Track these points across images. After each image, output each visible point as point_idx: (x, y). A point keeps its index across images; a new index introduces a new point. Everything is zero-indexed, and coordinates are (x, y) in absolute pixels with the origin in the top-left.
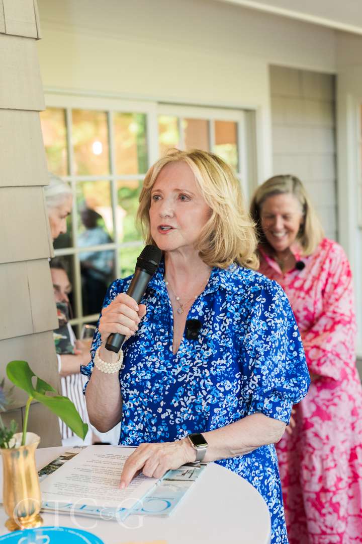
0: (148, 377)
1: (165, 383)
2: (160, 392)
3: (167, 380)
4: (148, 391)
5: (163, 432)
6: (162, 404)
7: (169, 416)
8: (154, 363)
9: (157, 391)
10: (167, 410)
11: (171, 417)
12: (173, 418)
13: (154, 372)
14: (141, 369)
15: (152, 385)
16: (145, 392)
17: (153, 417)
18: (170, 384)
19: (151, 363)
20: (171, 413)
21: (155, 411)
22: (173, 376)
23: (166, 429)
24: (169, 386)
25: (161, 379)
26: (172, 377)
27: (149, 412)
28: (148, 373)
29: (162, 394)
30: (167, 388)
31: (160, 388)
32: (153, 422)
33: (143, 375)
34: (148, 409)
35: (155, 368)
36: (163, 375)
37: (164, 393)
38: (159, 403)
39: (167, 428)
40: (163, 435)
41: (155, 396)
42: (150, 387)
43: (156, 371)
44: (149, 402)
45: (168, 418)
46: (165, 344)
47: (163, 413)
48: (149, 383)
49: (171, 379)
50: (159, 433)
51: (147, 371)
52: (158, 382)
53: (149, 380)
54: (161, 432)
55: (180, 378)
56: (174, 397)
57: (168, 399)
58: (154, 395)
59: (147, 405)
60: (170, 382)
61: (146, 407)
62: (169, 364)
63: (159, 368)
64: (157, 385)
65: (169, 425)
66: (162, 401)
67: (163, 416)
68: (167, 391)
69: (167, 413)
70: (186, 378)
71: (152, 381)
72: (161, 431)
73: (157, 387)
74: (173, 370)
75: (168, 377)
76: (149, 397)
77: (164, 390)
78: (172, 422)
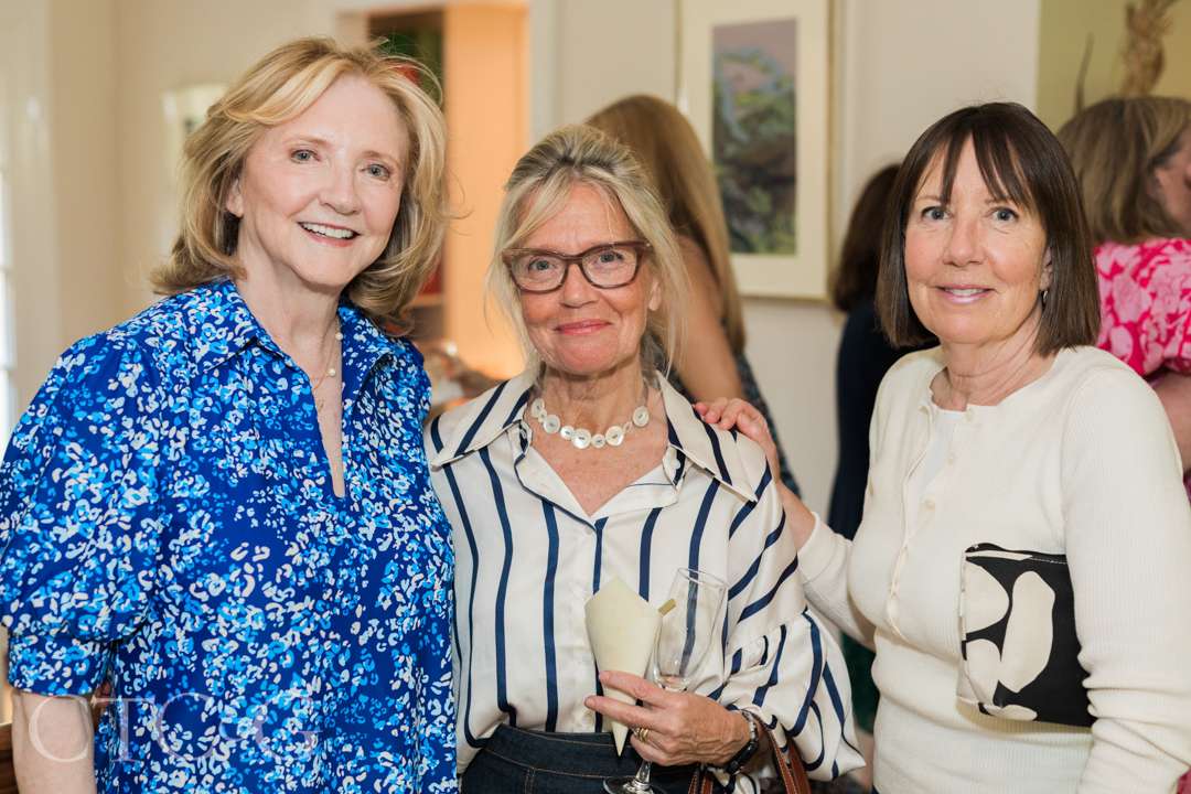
0: (325, 561)
1: (357, 563)
2: (352, 586)
3: (359, 556)
4: (330, 591)
5: (366, 674)
6: (359, 611)
7: (375, 634)
8: (323, 527)
9: (347, 588)
10: (370, 622)
11: (380, 636)
12: (383, 637)
13: (330, 545)
14: (307, 545)
15: (336, 576)
16: (325, 597)
17: (343, 650)
18: (367, 563)
19: (319, 526)
20: (379, 627)
21: (346, 635)
22: (367, 543)
23: (372, 667)
24: (365, 567)
25: (347, 557)
26: (365, 547)
27: (335, 641)
28: (322, 550)
29: (356, 589)
30: (363, 574)
31: (350, 577)
32: (342, 662)
33: (316, 557)
34: (332, 635)
35: (328, 536)
36: (347, 546)
37: (360, 585)
38: (353, 612)
39: (373, 662)
40: (365, 682)
41: (345, 599)
42: (331, 581)
43: (334, 540)
44: (333, 617)
45: (373, 640)
46: (321, 481)
47: (361, 633)
48: (329, 573)
49: (365, 551)
50: (356, 681)
51: (320, 547)
52: (345, 567)
53: (328, 567)
54: (359, 677)
55: (381, 544)
56: (382, 589)
57: (369, 597)
58: (342, 597)
59: (329, 625)
60: (367, 558)
61: (328, 632)
62: (348, 518)
63: (335, 534)
64: (343, 572)
65: (376, 656)
66: (359, 606)
67: (363, 640)
68: (364, 579)
69: (370, 629)
70: (394, 540)
71: (334, 566)
72: (359, 675)
73: (345, 578)
74: (361, 530)
75: (357, 547)
76: (333, 605)
77: (359, 580)
78: (381, 647)
